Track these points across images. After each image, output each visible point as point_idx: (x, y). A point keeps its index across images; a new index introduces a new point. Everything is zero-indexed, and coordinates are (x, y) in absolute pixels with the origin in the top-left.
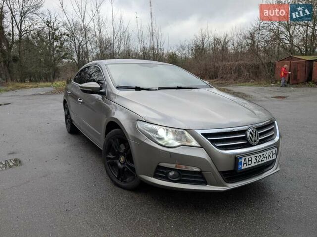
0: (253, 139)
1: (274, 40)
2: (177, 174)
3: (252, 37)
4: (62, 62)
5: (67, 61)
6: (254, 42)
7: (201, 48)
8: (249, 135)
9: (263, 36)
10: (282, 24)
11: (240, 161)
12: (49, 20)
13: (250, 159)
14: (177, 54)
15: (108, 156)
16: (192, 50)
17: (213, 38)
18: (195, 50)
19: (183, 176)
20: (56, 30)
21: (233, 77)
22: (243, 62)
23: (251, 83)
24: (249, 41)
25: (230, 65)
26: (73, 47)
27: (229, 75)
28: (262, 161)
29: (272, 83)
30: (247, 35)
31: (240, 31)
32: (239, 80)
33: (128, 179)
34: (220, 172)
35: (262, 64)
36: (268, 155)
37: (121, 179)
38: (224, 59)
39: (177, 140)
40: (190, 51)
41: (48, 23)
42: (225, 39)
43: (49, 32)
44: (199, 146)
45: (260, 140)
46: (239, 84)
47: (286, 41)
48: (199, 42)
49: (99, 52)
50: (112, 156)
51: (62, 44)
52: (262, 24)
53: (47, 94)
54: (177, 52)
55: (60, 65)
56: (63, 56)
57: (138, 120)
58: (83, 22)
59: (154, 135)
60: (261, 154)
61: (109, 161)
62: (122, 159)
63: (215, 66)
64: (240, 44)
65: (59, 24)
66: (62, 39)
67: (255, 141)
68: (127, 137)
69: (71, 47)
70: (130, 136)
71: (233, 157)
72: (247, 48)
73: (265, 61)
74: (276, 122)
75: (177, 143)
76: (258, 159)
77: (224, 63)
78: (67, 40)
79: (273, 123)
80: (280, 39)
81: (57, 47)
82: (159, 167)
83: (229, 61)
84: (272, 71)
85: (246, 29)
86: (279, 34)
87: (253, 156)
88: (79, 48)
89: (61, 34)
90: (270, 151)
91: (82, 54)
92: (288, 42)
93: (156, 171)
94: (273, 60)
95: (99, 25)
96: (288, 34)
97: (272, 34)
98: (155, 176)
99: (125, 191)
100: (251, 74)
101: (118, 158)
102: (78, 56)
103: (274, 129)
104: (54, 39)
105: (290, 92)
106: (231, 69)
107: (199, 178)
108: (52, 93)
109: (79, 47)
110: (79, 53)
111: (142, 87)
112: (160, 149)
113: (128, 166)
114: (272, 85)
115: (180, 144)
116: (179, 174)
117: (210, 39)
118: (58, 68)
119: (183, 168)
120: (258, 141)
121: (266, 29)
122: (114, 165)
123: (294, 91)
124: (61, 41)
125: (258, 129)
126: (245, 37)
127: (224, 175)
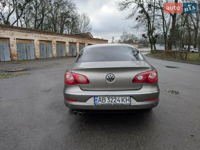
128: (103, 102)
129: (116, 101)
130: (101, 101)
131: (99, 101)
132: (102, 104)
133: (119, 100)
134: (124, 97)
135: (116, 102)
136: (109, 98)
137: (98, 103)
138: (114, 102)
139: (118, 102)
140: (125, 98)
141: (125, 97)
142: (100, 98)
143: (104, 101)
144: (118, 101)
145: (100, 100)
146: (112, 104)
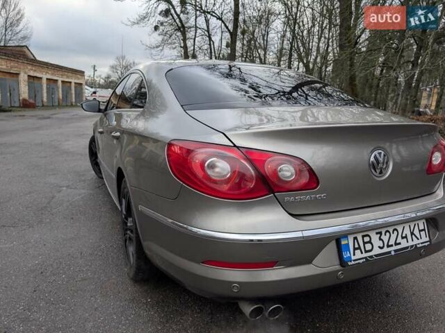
128: (366, 252)
129: (399, 240)
130: (359, 248)
131: (355, 249)
132: (365, 258)
133: (404, 235)
134: (414, 223)
135: (400, 244)
136: (381, 233)
137: (353, 258)
138: (396, 244)
139: (404, 244)
140: (416, 227)
141: (416, 222)
142: (355, 238)
143: (368, 247)
144: (403, 238)
145: (356, 246)
146: (393, 253)
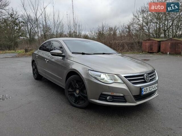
0: (147, 79)
1: (140, 30)
2: (111, 97)
3: (129, 28)
4: (20, 39)
5: (22, 38)
6: (130, 30)
7: (102, 33)
8: (145, 77)
9: (135, 27)
10: (144, 22)
11: (143, 90)
12: (12, 14)
13: (147, 89)
14: (89, 36)
15: (69, 90)
16: (97, 34)
17: (108, 27)
18: (98, 34)
19: (114, 98)
20: (16, 19)
21: (120, 49)
22: (125, 41)
23: (130, 52)
24: (127, 30)
25: (118, 43)
26: (27, 30)
27: (118, 48)
28: (152, 90)
29: (140, 53)
30: (126, 27)
31: (123, 24)
32: (123, 51)
33: (81, 103)
34: (133, 96)
35: (135, 42)
36: (154, 87)
37: (76, 103)
38: (115, 39)
39: (111, 79)
40: (96, 35)
41: (11, 15)
42: (115, 28)
43: (12, 20)
44: (123, 82)
45: (150, 80)
46: (124, 53)
47: (146, 31)
48: (101, 29)
49: (43, 33)
50: (71, 90)
51: (20, 28)
52: (134, 21)
53: (13, 57)
54: (88, 35)
55: (18, 40)
56: (20, 35)
57: (89, 70)
58: (36, 16)
59: (99, 78)
60: (151, 86)
61: (69, 93)
62: (78, 91)
63: (110, 43)
64: (123, 31)
65: (18, 16)
66: (20, 25)
67: (148, 80)
68: (83, 79)
69: (25, 30)
70: (85, 79)
71: (139, 88)
72: (127, 33)
73: (136, 41)
74: (155, 71)
75: (111, 82)
76: (150, 89)
77: (115, 41)
78: (23, 26)
79: (154, 72)
80: (143, 29)
81: (17, 29)
82: (102, 94)
83: (117, 40)
84: (140, 46)
85: (126, 23)
86: (143, 27)
87: (148, 88)
88: (30, 31)
89: (20, 22)
90: (155, 85)
91: (32, 34)
92: (148, 31)
93: (100, 96)
94: (141, 41)
95: (45, 18)
96: (147, 27)
97: (139, 26)
98: (100, 99)
99: (79, 109)
100: (129, 47)
101: (75, 91)
102: (30, 35)
103: (155, 74)
104: (15, 25)
105: (150, 57)
106: (119, 44)
107: (123, 99)
108: (16, 57)
109: (31, 29)
110: (30, 34)
111: (85, 53)
112: (103, 85)
113: (81, 95)
114: (141, 53)
115: (113, 82)
116: (113, 97)
117: (107, 28)
118: (17, 42)
119: (115, 94)
120: (149, 80)
121: (136, 24)
122: (72, 95)
123: (152, 57)
124: (19, 26)
125: (149, 74)
126: (126, 28)
127: (135, 97)
